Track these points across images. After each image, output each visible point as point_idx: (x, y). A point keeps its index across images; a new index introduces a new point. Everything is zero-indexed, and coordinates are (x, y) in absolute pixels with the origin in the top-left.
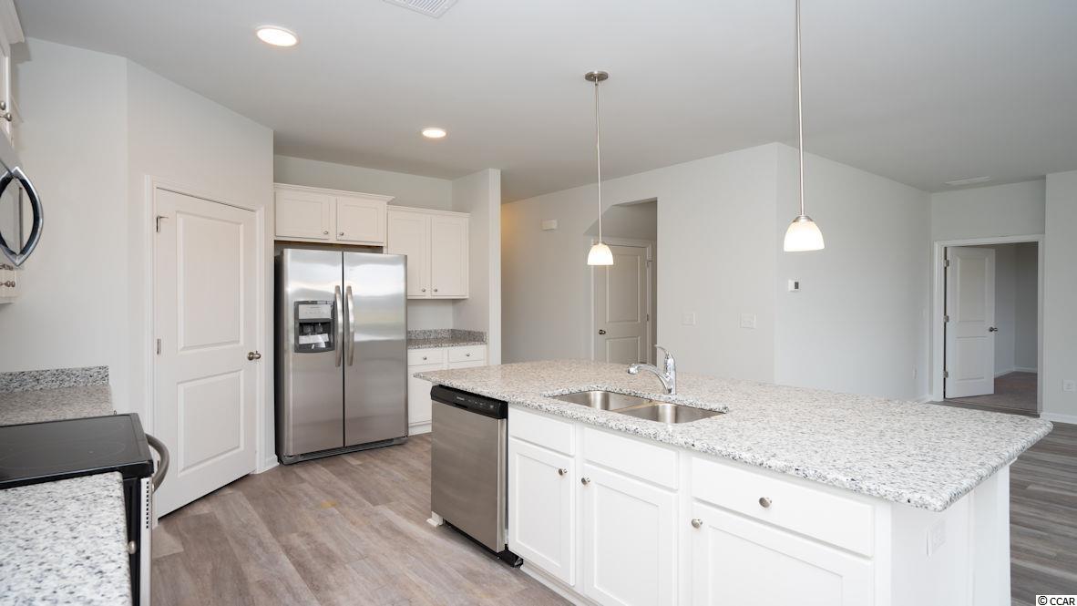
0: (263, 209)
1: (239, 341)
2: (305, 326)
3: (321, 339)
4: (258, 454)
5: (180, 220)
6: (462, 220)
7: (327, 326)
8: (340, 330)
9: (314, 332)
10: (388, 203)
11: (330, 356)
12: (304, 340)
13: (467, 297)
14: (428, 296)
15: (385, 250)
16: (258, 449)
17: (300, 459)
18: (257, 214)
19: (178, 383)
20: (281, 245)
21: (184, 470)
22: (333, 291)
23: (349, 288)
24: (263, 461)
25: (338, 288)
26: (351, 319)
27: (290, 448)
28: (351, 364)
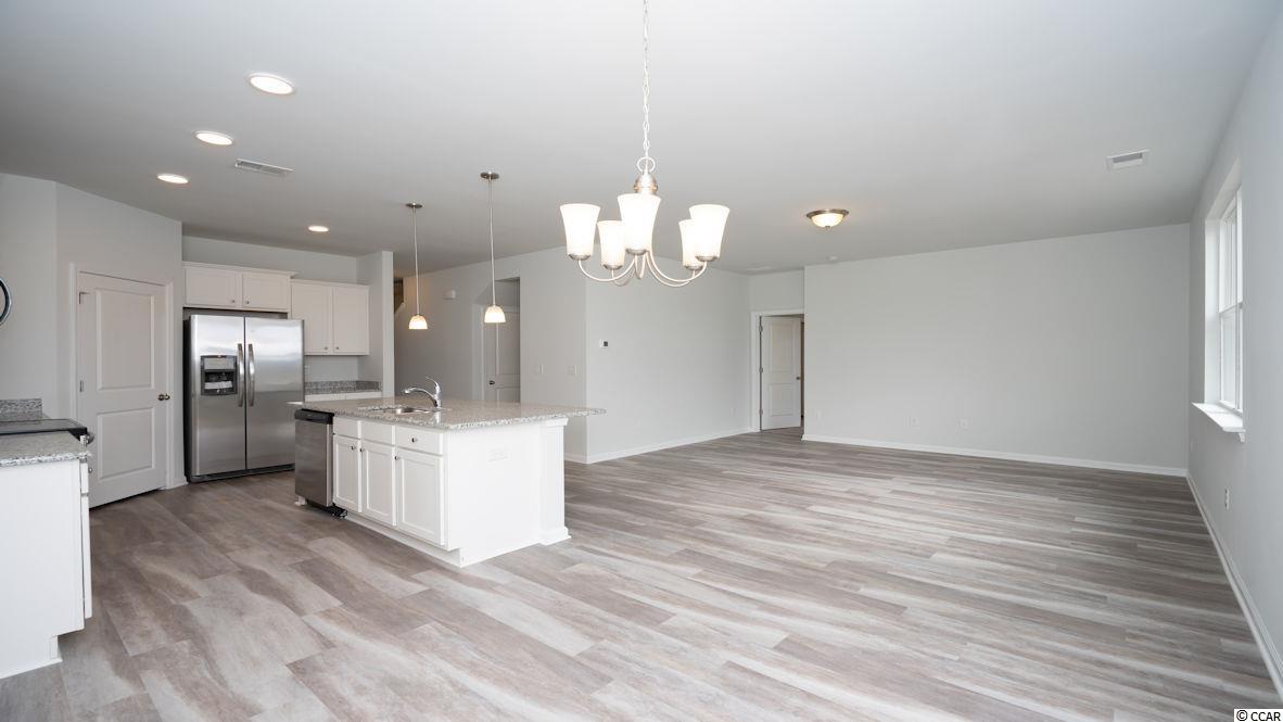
0: (171, 284)
1: (150, 385)
2: (209, 375)
3: (226, 385)
4: (168, 475)
5: (99, 294)
6: (365, 290)
7: (231, 375)
8: (242, 379)
9: (219, 380)
10: (292, 277)
11: (233, 399)
12: (209, 386)
13: (368, 353)
14: (330, 352)
15: (289, 316)
16: (168, 470)
17: (207, 479)
18: (167, 287)
19: (99, 414)
20: (189, 310)
21: (103, 478)
22: (236, 348)
23: (250, 346)
24: (173, 478)
25: (240, 346)
26: (252, 371)
27: (197, 471)
28: (252, 405)
